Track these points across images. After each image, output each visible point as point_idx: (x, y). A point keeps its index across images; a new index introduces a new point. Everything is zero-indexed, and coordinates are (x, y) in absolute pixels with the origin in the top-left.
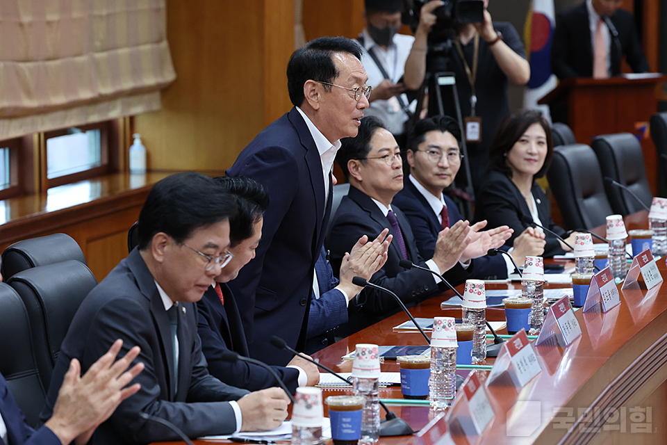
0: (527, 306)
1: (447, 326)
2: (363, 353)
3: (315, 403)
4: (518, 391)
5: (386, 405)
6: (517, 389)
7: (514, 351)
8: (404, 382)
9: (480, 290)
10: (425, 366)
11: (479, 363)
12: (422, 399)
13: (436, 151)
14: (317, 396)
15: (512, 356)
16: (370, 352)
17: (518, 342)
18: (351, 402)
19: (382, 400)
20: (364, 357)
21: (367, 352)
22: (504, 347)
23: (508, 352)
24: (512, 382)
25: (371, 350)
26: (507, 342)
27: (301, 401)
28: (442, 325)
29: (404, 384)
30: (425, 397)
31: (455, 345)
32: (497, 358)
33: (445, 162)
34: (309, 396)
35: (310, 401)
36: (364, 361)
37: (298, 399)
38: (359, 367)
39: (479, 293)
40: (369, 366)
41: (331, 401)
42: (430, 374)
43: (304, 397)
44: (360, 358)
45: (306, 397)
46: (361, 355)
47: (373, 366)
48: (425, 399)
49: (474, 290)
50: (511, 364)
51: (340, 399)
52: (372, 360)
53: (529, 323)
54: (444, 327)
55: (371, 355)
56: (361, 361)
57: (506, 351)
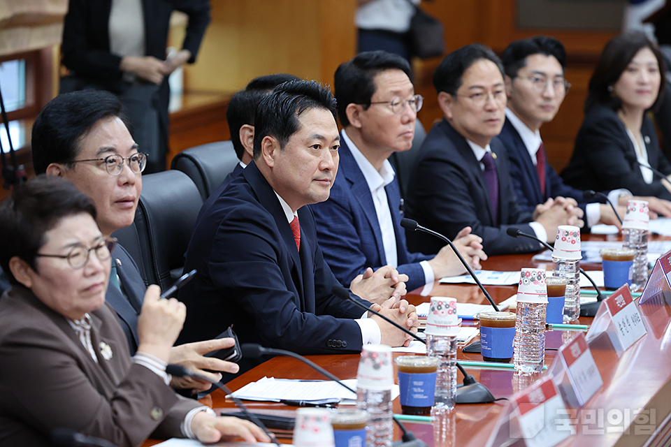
0: (628, 259)
1: (536, 279)
2: (439, 307)
3: (384, 363)
4: (619, 356)
5: (463, 367)
6: (618, 353)
7: (615, 310)
8: (484, 341)
9: (574, 239)
10: (509, 324)
11: (571, 323)
12: (505, 362)
13: (541, 78)
14: (386, 355)
15: (613, 315)
16: (447, 306)
17: (620, 299)
18: (423, 363)
19: (461, 362)
20: (440, 312)
21: (443, 306)
22: (604, 304)
23: (608, 310)
24: (612, 345)
25: (448, 303)
26: (608, 298)
27: (368, 360)
28: (530, 277)
29: (484, 344)
30: (507, 360)
31: (545, 300)
32: (596, 317)
33: (551, 91)
34: (377, 355)
35: (378, 361)
36: (440, 316)
37: (365, 358)
38: (434, 323)
39: (573, 242)
40: (445, 323)
41: (401, 360)
42: (514, 334)
43: (371, 355)
44: (435, 313)
45: (374, 356)
46: (436, 309)
47: (450, 323)
48: (508, 362)
49: (567, 238)
50: (611, 324)
51: (412, 358)
52: (449, 315)
53: (630, 278)
54: (533, 280)
55: (448, 310)
56: (436, 316)
57: (606, 309)
